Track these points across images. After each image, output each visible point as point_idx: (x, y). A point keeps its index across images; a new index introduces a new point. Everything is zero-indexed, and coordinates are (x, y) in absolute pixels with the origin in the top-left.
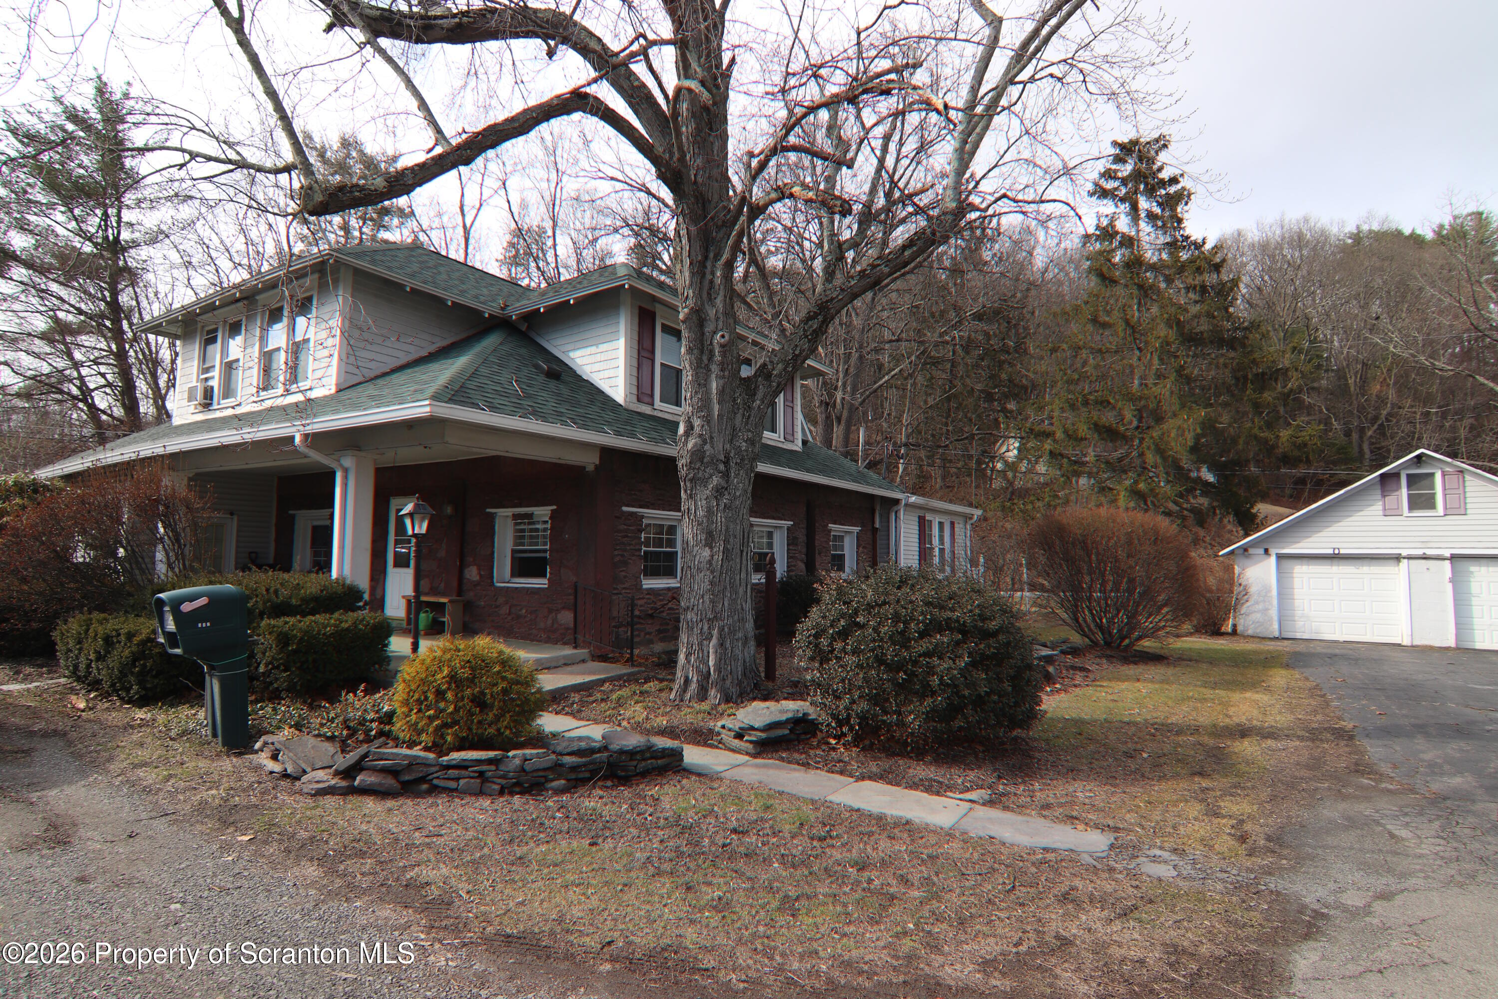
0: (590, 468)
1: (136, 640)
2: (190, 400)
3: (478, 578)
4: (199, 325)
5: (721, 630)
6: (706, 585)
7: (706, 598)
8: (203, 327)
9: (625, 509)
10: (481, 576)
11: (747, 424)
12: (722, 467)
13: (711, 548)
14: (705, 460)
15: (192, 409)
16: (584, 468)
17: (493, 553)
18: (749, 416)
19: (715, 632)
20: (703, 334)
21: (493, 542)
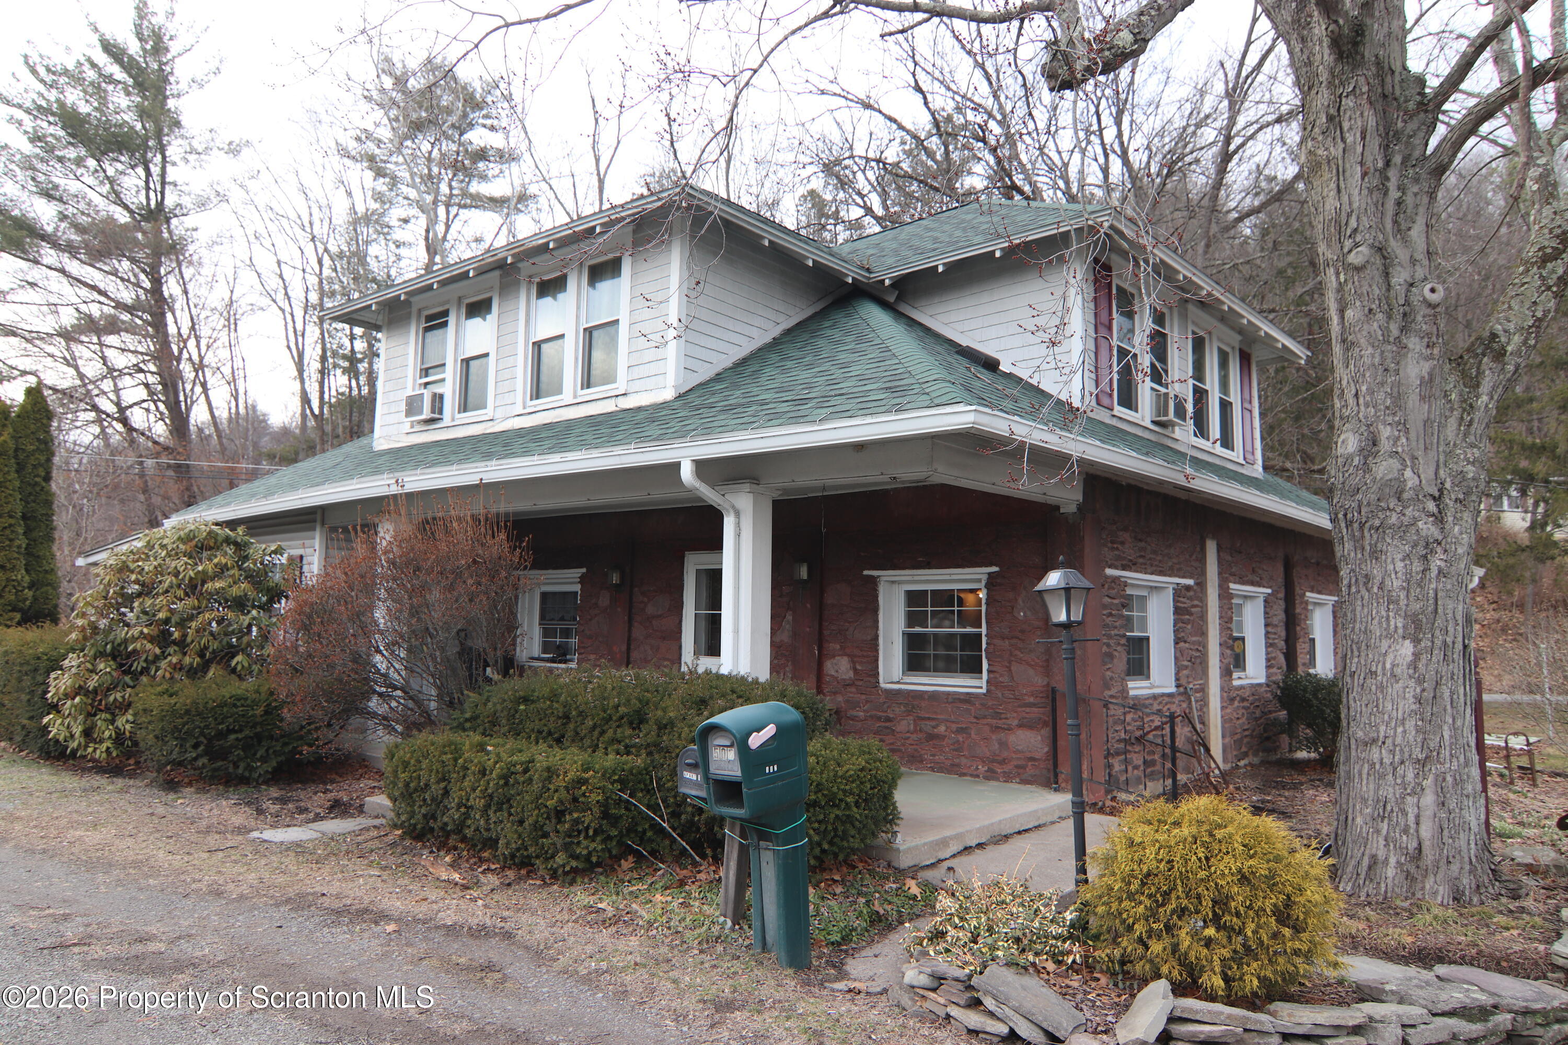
0: (1070, 508)
1: (560, 782)
2: (409, 413)
3: (851, 674)
4: (414, 310)
5: (1440, 779)
6: (1409, 704)
7: (1410, 724)
8: (420, 311)
9: (1109, 572)
10: (855, 670)
11: (1466, 435)
12: (1431, 506)
13: (1416, 641)
14: (1405, 496)
15: (407, 428)
16: (1058, 508)
17: (876, 638)
18: (1471, 423)
19: (1428, 783)
20: (1389, 287)
21: (876, 621)
